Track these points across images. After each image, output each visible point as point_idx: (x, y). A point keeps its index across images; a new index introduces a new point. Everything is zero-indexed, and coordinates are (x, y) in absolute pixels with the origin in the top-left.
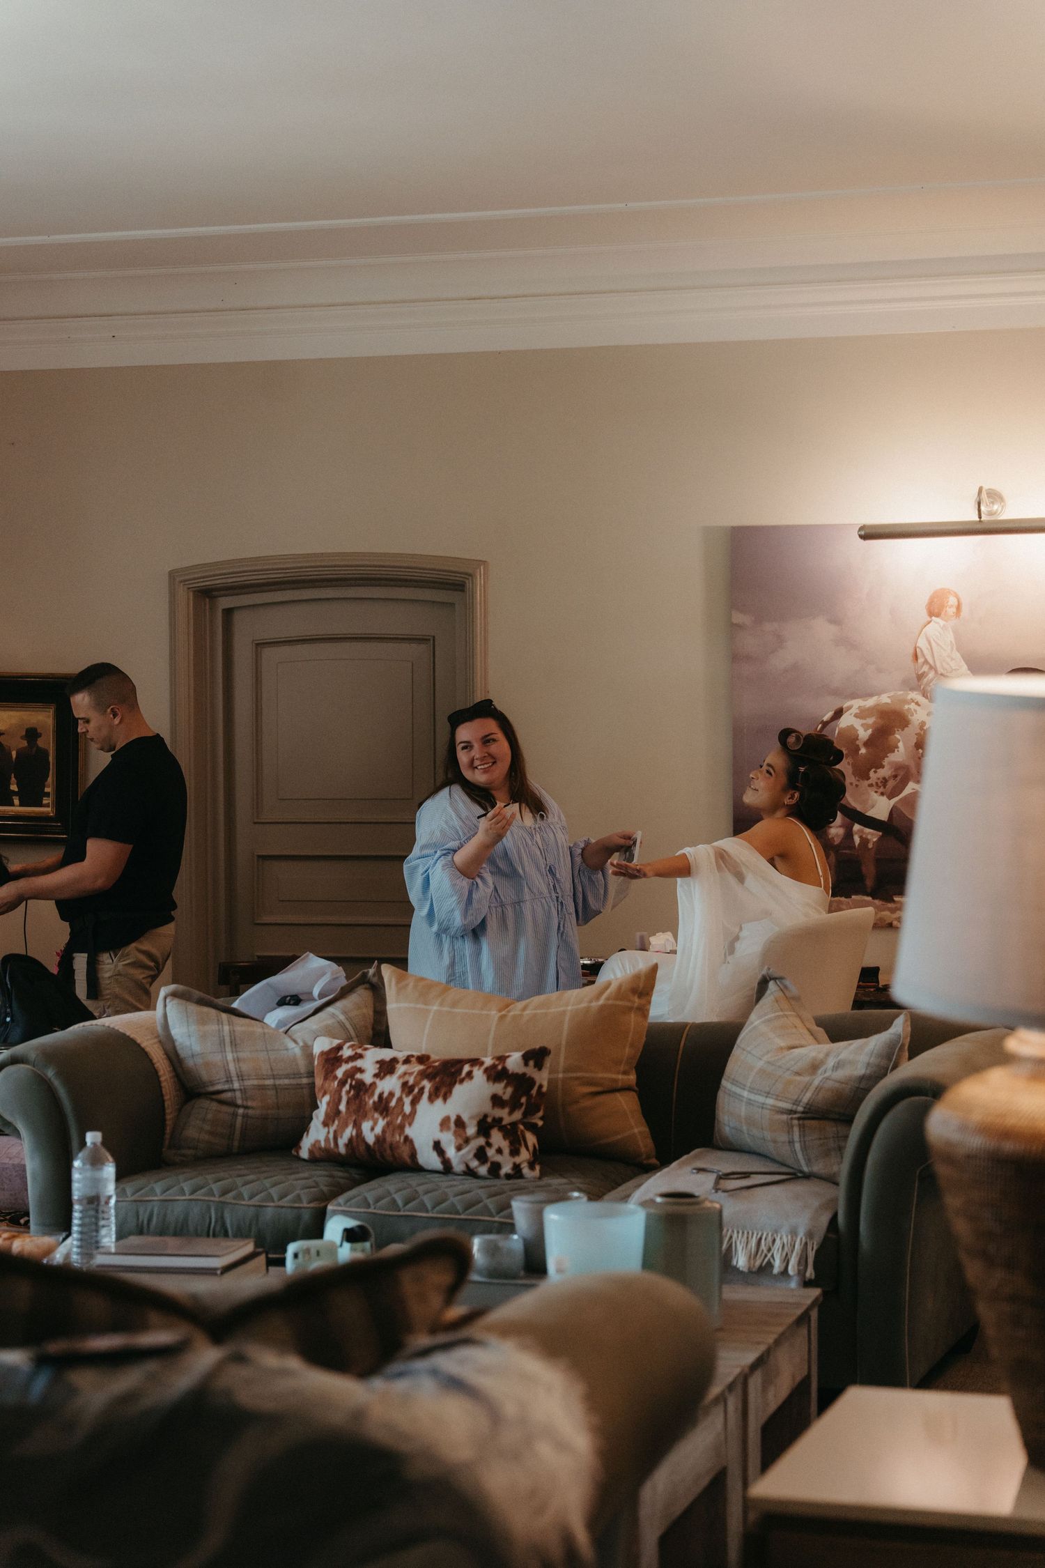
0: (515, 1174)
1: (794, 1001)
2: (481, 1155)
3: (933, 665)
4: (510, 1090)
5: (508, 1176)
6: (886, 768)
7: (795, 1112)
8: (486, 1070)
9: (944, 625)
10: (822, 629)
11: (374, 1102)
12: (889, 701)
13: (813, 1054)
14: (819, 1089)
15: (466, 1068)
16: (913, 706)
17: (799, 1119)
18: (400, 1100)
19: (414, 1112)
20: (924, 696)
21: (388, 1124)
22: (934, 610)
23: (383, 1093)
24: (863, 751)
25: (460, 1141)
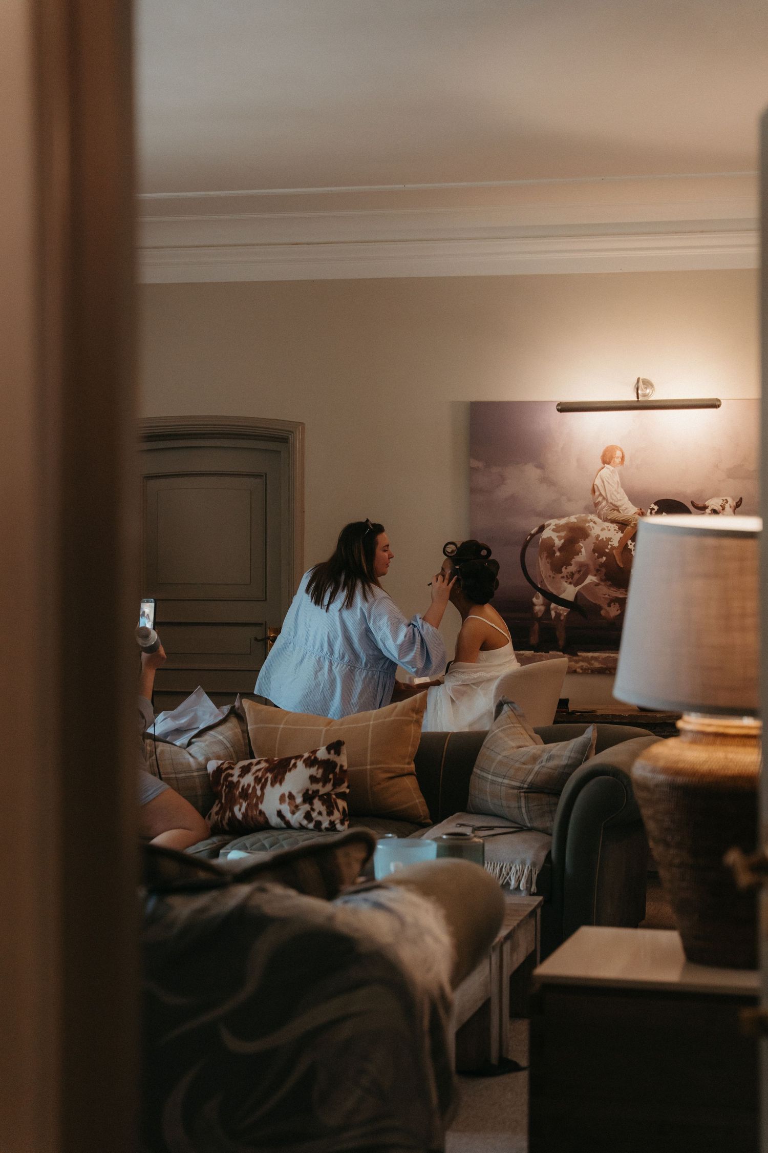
0: (332, 828)
1: (520, 717)
2: (308, 816)
3: (605, 497)
4: (321, 771)
5: (327, 829)
6: (573, 565)
7: (523, 788)
8: (304, 761)
9: (613, 470)
10: (531, 472)
11: (239, 793)
12: (575, 521)
13: (535, 751)
14: (537, 773)
15: (293, 761)
16: (591, 524)
17: (525, 792)
18: (254, 788)
19: (263, 794)
20: (599, 517)
21: (248, 805)
22: (607, 459)
23: (244, 785)
24: (558, 554)
25: (293, 808)
